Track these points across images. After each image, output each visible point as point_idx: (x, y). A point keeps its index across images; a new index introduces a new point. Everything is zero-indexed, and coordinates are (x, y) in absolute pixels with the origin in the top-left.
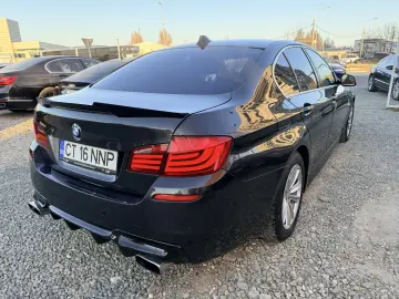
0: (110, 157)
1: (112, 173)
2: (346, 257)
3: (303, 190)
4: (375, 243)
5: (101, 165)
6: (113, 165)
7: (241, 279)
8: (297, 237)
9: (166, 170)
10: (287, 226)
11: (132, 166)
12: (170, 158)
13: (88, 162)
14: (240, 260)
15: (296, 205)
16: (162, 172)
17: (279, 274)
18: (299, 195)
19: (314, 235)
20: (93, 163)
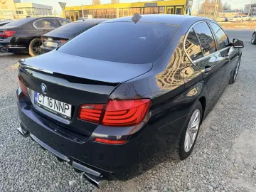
0: (67, 107)
1: (68, 118)
2: (226, 173)
3: (200, 124)
4: (247, 162)
5: (61, 112)
6: (68, 113)
7: (154, 187)
8: (194, 156)
9: (104, 121)
10: (187, 150)
11: (81, 116)
12: (106, 113)
13: (53, 108)
14: (154, 172)
15: (195, 135)
16: (101, 122)
17: (179, 184)
18: (197, 128)
19: (205, 156)
20: (56, 110)
